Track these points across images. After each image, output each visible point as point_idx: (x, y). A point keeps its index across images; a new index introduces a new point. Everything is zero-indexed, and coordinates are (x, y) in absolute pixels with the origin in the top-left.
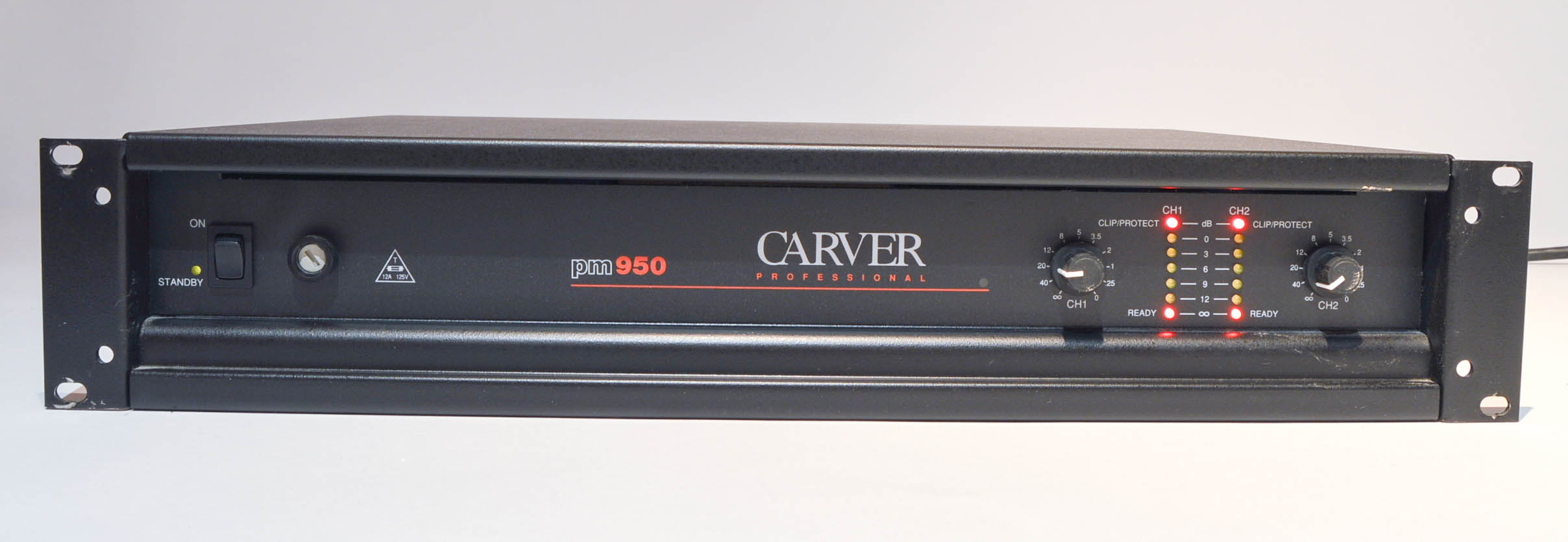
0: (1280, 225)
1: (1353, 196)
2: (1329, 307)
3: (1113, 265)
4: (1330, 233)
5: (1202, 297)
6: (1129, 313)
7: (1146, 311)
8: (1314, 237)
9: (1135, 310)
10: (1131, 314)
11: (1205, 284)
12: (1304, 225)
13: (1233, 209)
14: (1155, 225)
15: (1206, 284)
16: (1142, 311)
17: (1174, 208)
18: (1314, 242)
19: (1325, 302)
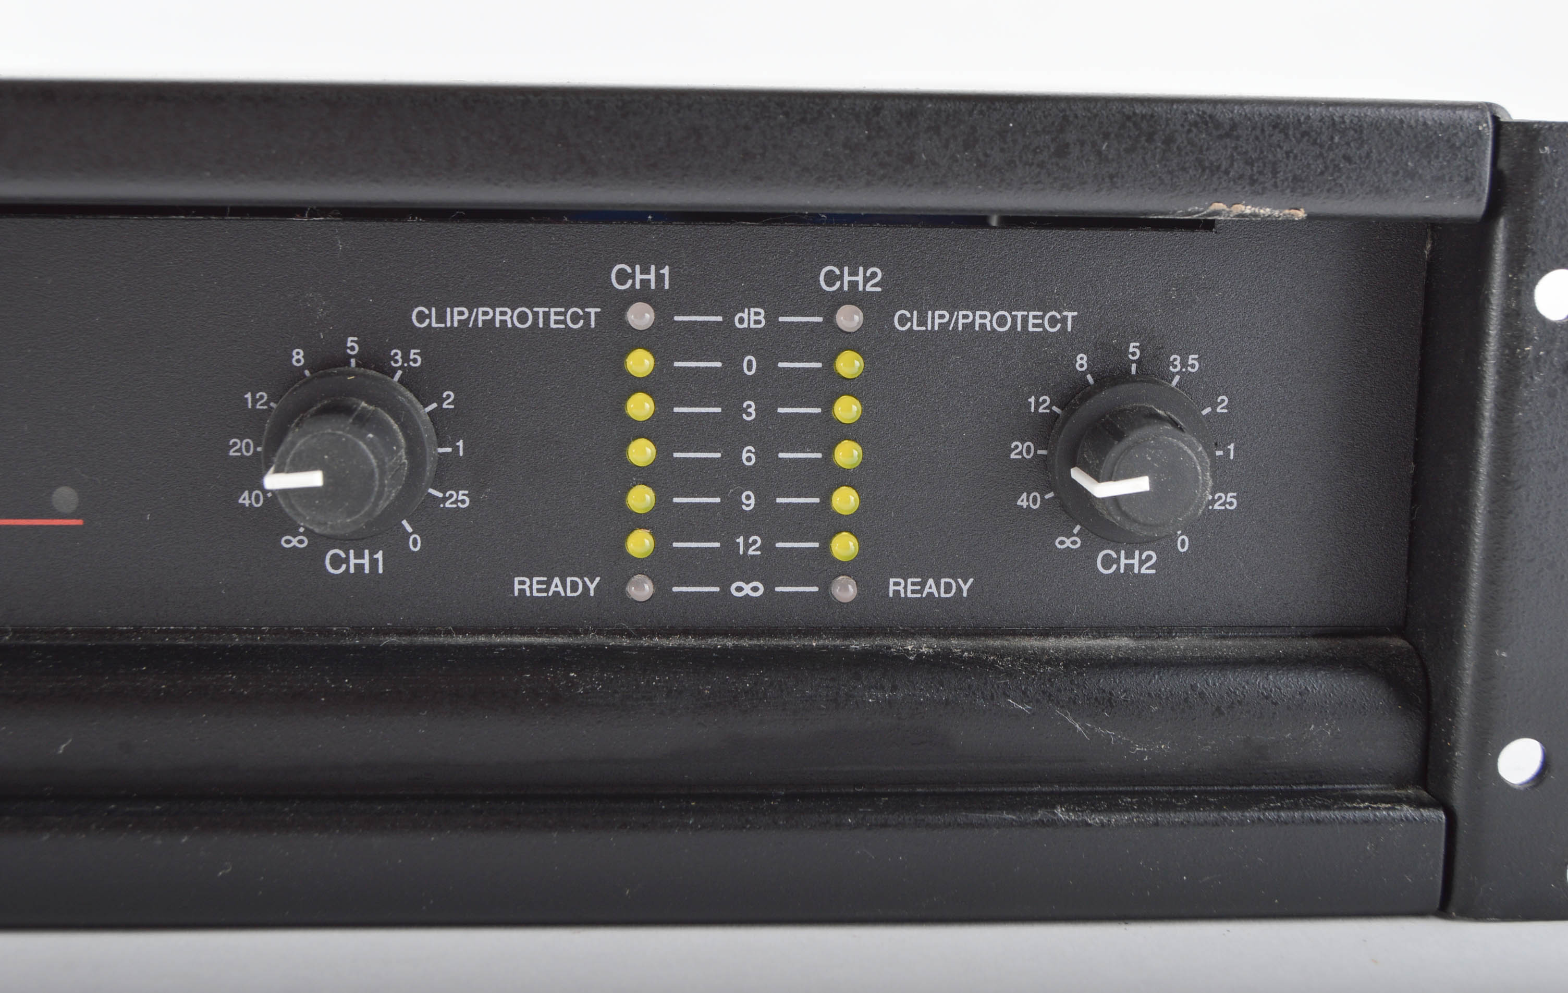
0: (978, 321)
1: (1208, 234)
2: (1129, 567)
3: (460, 443)
4: (1133, 347)
5: (740, 540)
6: (517, 587)
7: (569, 579)
8: (1082, 361)
9: (535, 579)
10: (522, 591)
11: (749, 501)
12: (1053, 321)
13: (829, 274)
14: (587, 322)
15: (752, 501)
16: (557, 580)
17: (645, 271)
18: (1084, 374)
19: (1118, 553)
